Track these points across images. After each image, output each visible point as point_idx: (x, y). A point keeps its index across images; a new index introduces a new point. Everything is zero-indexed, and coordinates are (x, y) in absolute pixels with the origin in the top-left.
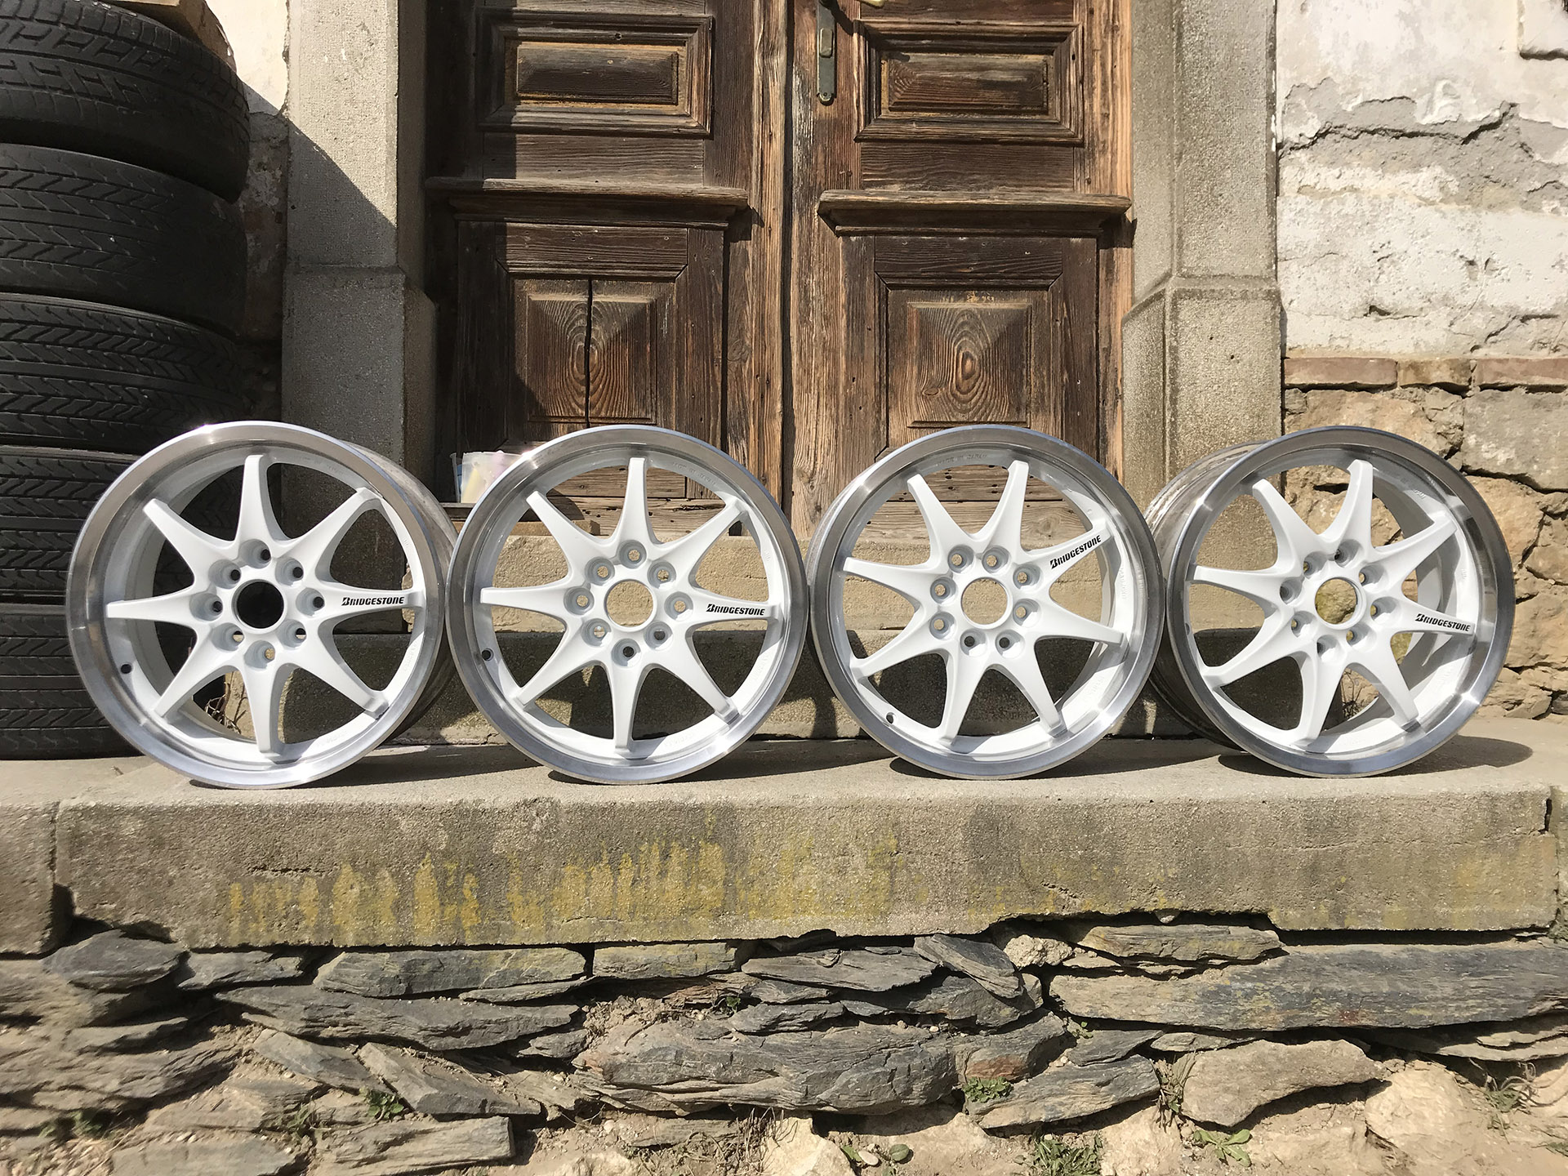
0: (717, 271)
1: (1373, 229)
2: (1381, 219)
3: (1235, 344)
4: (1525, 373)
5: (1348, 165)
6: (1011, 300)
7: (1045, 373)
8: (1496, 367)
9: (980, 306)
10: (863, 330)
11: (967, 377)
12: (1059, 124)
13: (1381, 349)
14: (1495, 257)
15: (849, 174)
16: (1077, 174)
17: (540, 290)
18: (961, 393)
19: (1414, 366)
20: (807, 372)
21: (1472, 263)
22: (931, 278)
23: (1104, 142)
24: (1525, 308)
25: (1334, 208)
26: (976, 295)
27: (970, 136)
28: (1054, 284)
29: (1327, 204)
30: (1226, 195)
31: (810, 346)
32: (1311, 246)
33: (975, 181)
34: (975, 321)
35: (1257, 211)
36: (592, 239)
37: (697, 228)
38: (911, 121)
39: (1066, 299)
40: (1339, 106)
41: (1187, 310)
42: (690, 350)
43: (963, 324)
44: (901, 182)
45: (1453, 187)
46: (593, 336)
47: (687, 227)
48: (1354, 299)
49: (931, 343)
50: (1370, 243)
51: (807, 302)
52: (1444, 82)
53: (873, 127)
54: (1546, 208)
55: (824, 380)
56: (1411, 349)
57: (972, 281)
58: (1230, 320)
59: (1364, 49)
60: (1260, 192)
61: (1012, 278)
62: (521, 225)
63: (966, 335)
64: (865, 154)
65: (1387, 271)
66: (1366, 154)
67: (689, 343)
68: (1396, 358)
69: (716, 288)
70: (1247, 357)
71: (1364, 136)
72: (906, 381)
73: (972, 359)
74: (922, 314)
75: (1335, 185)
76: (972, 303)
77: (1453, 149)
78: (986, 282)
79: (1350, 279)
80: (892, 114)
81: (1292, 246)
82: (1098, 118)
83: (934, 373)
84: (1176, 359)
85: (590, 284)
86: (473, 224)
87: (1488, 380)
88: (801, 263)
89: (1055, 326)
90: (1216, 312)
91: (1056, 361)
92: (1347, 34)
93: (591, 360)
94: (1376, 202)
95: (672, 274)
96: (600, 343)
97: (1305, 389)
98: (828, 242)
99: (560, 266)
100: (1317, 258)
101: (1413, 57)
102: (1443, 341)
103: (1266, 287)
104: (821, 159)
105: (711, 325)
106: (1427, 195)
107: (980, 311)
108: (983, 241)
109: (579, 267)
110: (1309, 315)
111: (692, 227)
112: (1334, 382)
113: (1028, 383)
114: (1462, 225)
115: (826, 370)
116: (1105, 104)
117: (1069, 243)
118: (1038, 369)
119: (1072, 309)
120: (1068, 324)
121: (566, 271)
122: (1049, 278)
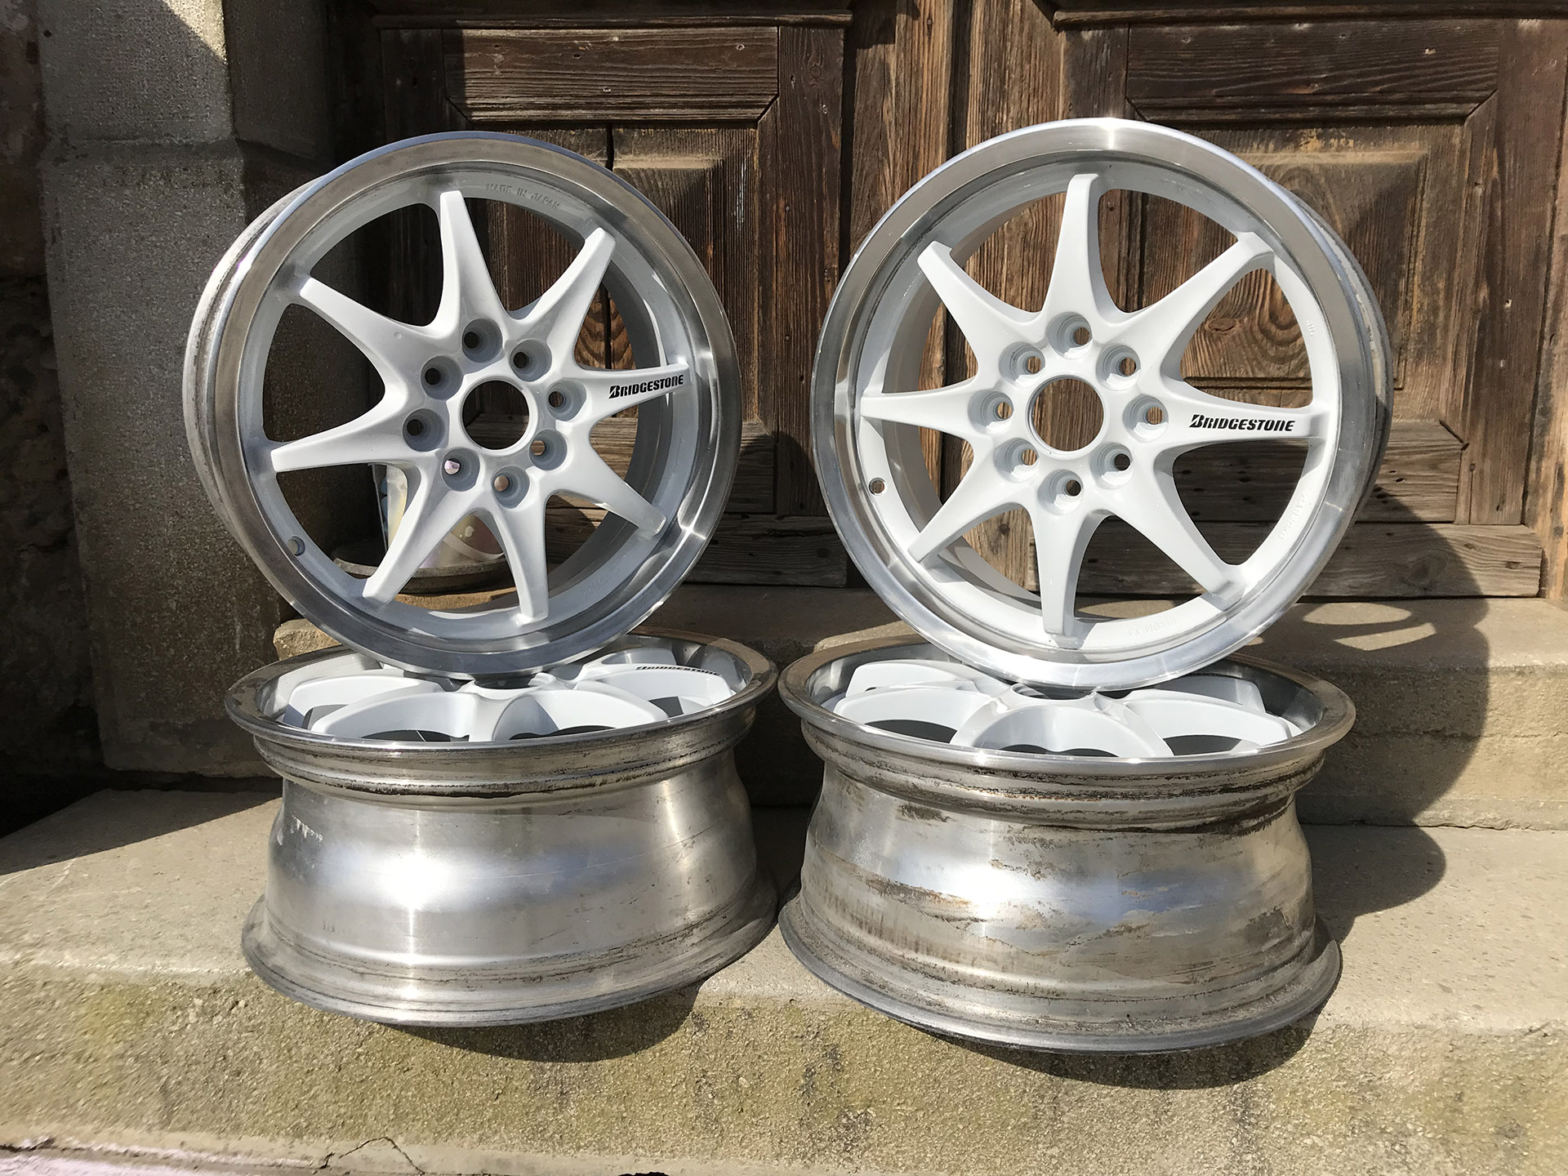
0: (832, 106)
6: (1389, 144)
7: (1441, 285)
9: (1326, 159)
22: (1233, 107)
26: (1319, 137)
28: (1476, 112)
36: (608, 53)
37: (795, 25)
39: (1499, 143)
47: (777, 24)
57: (1313, 112)
61: (1397, 103)
62: (485, 33)
67: (782, 240)
69: (829, 138)
76: (1311, 154)
78: (1339, 113)
85: (608, 136)
88: (986, 82)
89: (1471, 196)
91: (1468, 262)
95: (751, 113)
98: (1039, 42)
99: (555, 107)
105: (819, 204)
107: (1325, 169)
108: (1343, 32)
109: (589, 106)
111: (786, 24)
113: (1408, 306)
117: (1515, 30)
118: (1427, 278)
119: (1509, 163)
120: (1498, 190)
121: (566, 114)
122: (1470, 100)
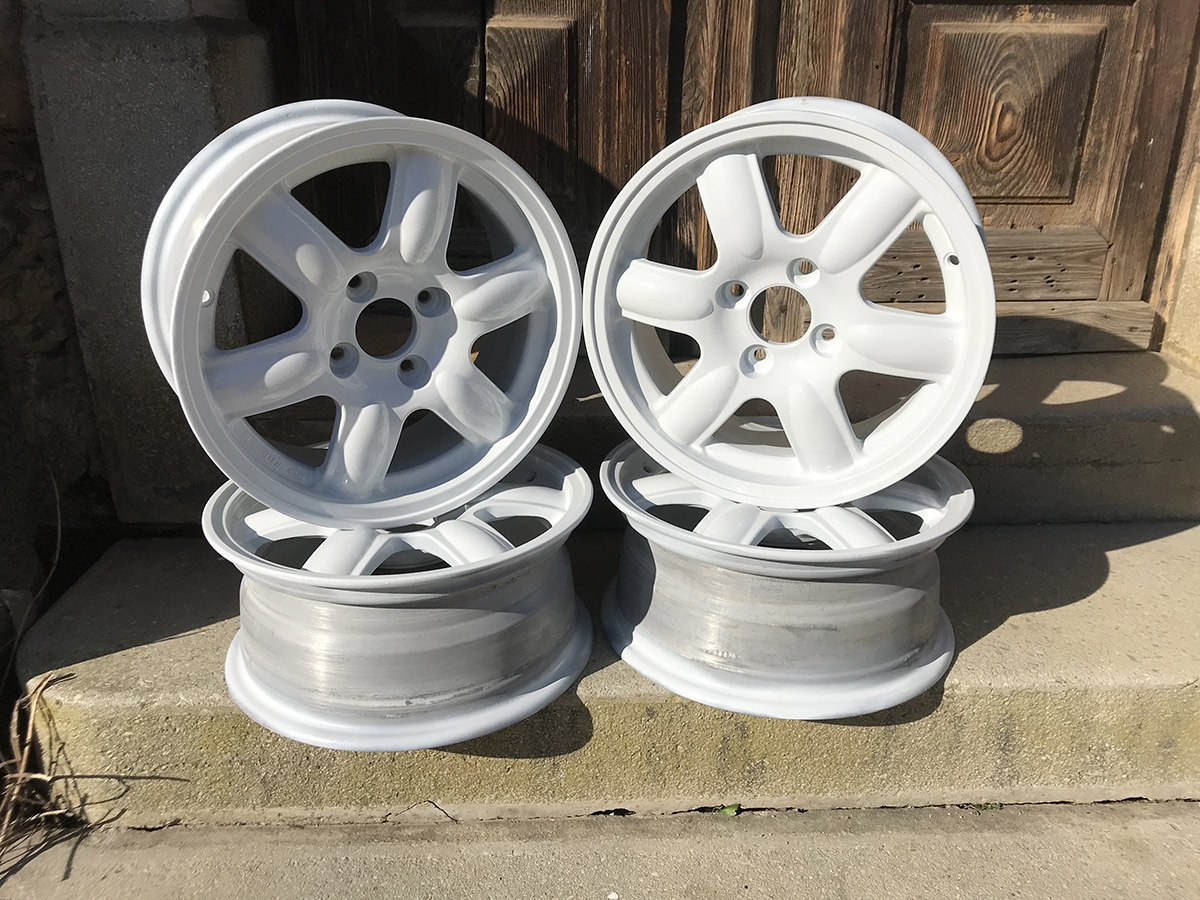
6: (1079, 17)
7: (1105, 126)
9: (1035, 28)
10: (866, 68)
11: (1002, 138)
17: (412, 10)
18: (990, 159)
26: (1030, 11)
34: (1024, 52)
39: (1157, 22)
42: (624, 99)
43: (1009, 58)
46: (489, 83)
49: (959, 88)
63: (1009, 76)
67: (623, 89)
73: (1015, 114)
74: (952, 45)
76: (1024, 24)
83: (957, 131)
89: (1133, 61)
91: (1126, 110)
93: (488, 119)
96: (500, 92)
105: (653, 59)
107: (1034, 37)
113: (1082, 142)
118: (1096, 121)
119: (1163, 36)
120: (1153, 57)
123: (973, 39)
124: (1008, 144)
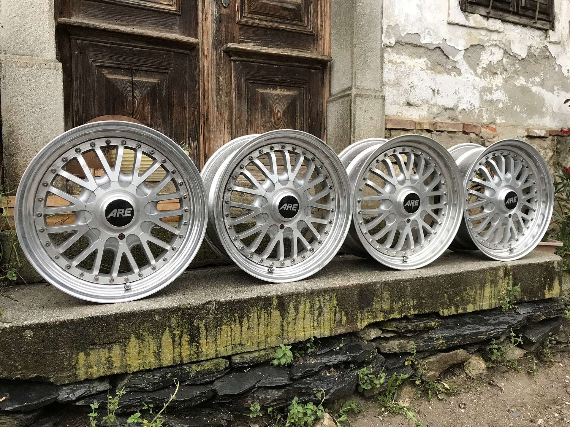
0: (185, 71)
1: (409, 77)
2: (411, 74)
3: (372, 114)
4: (448, 127)
5: (402, 54)
6: (292, 91)
7: (302, 119)
8: (440, 124)
9: (282, 93)
10: (241, 99)
11: (278, 119)
12: (306, 27)
13: (410, 117)
14: (439, 89)
15: (234, 37)
16: (312, 46)
17: (110, 73)
18: (276, 125)
19: (420, 124)
20: (220, 114)
21: (434, 91)
22: (264, 81)
23: (321, 35)
24: (447, 106)
25: (399, 68)
26: (280, 88)
27: (278, 27)
28: (305, 86)
29: (397, 67)
30: (369, 61)
31: (221, 104)
32: (392, 81)
33: (279, 45)
34: (280, 98)
35: (378, 68)
36: (133, 54)
38: (256, 19)
39: (310, 93)
40: (400, 34)
41: (358, 101)
42: (175, 103)
43: (277, 99)
44: (253, 42)
45: (429, 66)
46: (135, 95)
47: (173, 52)
48: (403, 100)
49: (265, 106)
50: (408, 81)
51: (220, 86)
52: (428, 30)
53: (243, 19)
54: (452, 75)
55: (226, 117)
56: (418, 118)
57: (278, 84)
58: (371, 105)
59: (407, 15)
60: (379, 60)
61: (293, 83)
63: (277, 103)
64: (240, 30)
65: (412, 91)
66: (407, 51)
67: (174, 100)
68: (414, 120)
69: (185, 78)
70: (375, 118)
71: (407, 45)
72: (256, 119)
73: (280, 113)
74: (262, 95)
75: (399, 61)
76: (278, 91)
77: (429, 53)
78: (283, 84)
79: (402, 93)
80: (250, 16)
81: (387, 81)
82: (319, 26)
83: (266, 117)
84: (355, 118)
85: (132, 72)
86: (79, 41)
87: (438, 129)
88: (217, 70)
89: (306, 102)
90: (367, 102)
91: (306, 115)
92: (403, 9)
93: (134, 105)
94: (410, 68)
95: (166, 71)
96: (138, 98)
97: (390, 129)
98: (227, 63)
99: (119, 64)
100: (394, 85)
101: (420, 20)
102: (426, 115)
103: (381, 95)
104: (224, 30)
105: (183, 92)
106: (422, 67)
107: (282, 95)
108: (283, 69)
109: (127, 65)
110: (391, 104)
111: (175, 52)
112: (398, 128)
113: (297, 122)
114: (432, 78)
115: (227, 113)
116: (321, 21)
117: (311, 72)
118: (300, 118)
119: (312, 97)
120: (310, 101)
121: (122, 66)
122: (304, 84)
123: (268, 93)
124: (280, 121)
